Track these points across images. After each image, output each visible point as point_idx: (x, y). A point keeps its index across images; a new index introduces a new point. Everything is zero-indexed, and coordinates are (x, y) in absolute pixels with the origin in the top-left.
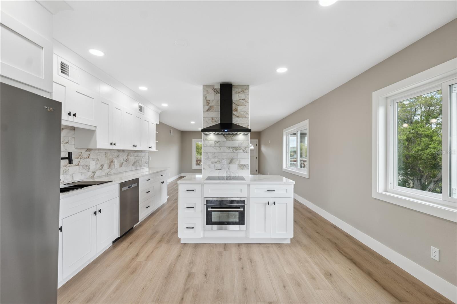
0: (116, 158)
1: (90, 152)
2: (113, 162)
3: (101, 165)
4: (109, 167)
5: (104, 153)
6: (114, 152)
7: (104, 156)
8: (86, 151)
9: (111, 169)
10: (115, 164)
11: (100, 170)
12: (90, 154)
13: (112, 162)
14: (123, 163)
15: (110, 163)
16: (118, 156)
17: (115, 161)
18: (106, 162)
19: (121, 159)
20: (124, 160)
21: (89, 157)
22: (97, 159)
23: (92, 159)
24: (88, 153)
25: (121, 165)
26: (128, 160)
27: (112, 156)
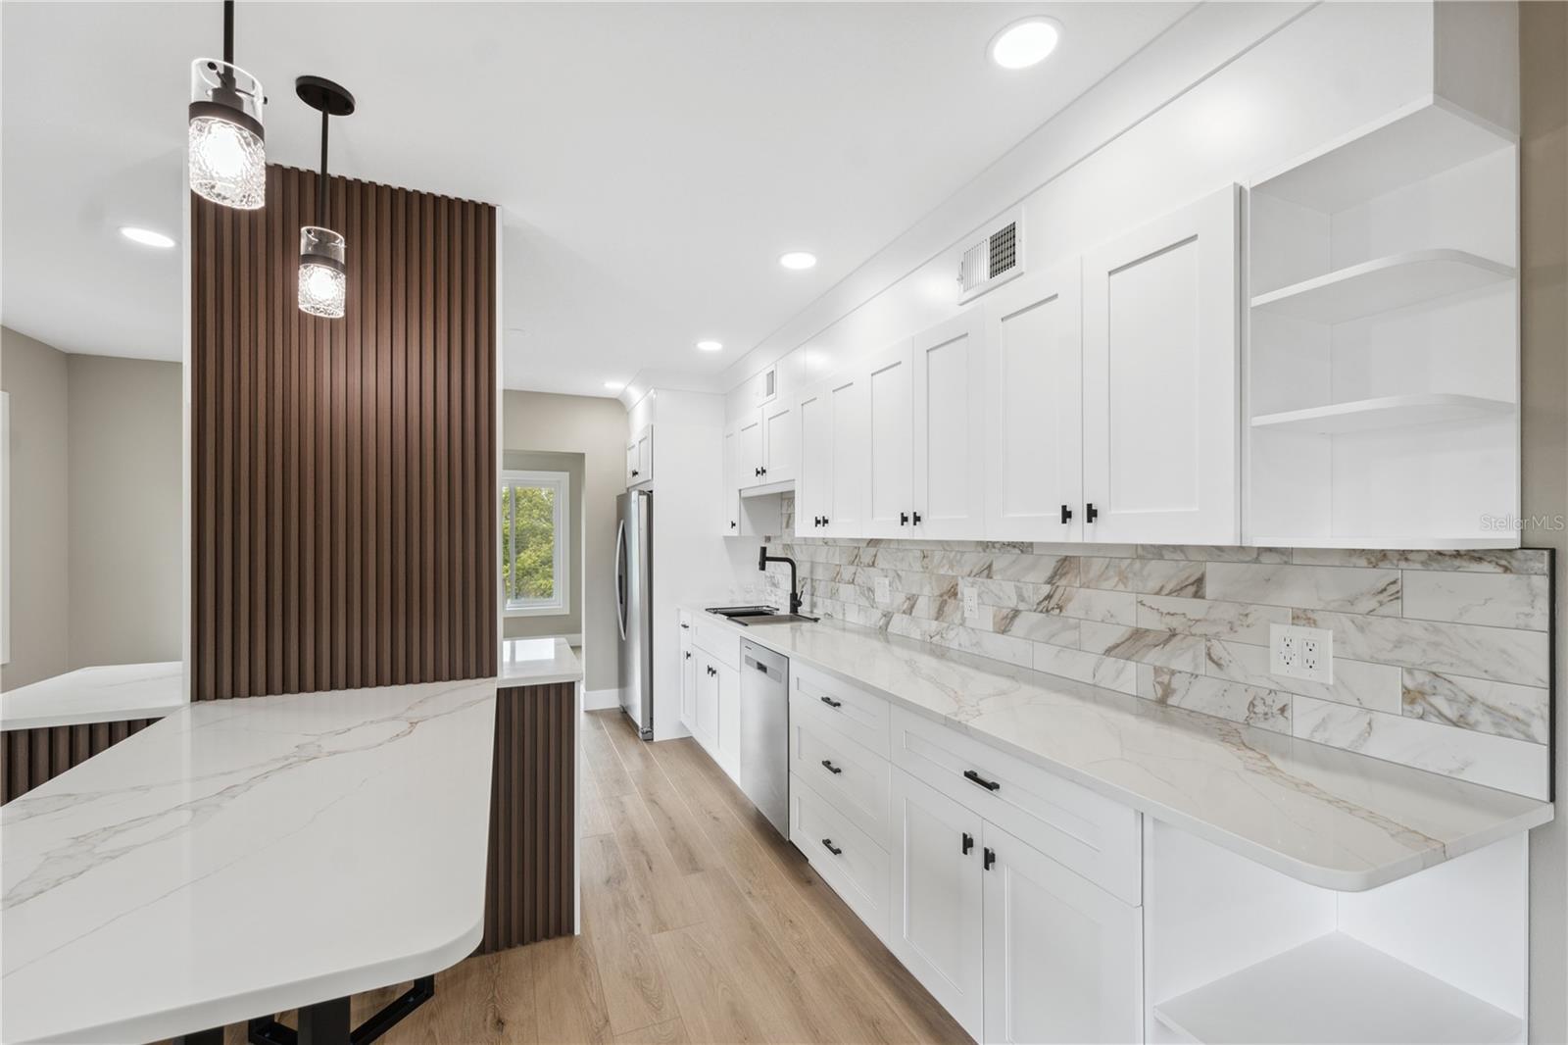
0: (970, 579)
1: (875, 547)
2: (955, 594)
3: (909, 599)
4: (940, 614)
5: (918, 554)
6: (963, 553)
7: (917, 566)
8: (868, 544)
9: (945, 625)
10: (963, 607)
11: (904, 612)
12: (875, 556)
13: (953, 593)
14: (1016, 613)
15: (941, 596)
16: (988, 571)
17: (962, 594)
18: (927, 590)
19: (1005, 590)
20: (1021, 598)
21: (873, 564)
22: (896, 571)
23: (882, 569)
24: (872, 551)
25: (1006, 622)
26: (1061, 608)
27: (951, 567)
